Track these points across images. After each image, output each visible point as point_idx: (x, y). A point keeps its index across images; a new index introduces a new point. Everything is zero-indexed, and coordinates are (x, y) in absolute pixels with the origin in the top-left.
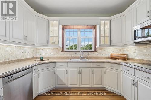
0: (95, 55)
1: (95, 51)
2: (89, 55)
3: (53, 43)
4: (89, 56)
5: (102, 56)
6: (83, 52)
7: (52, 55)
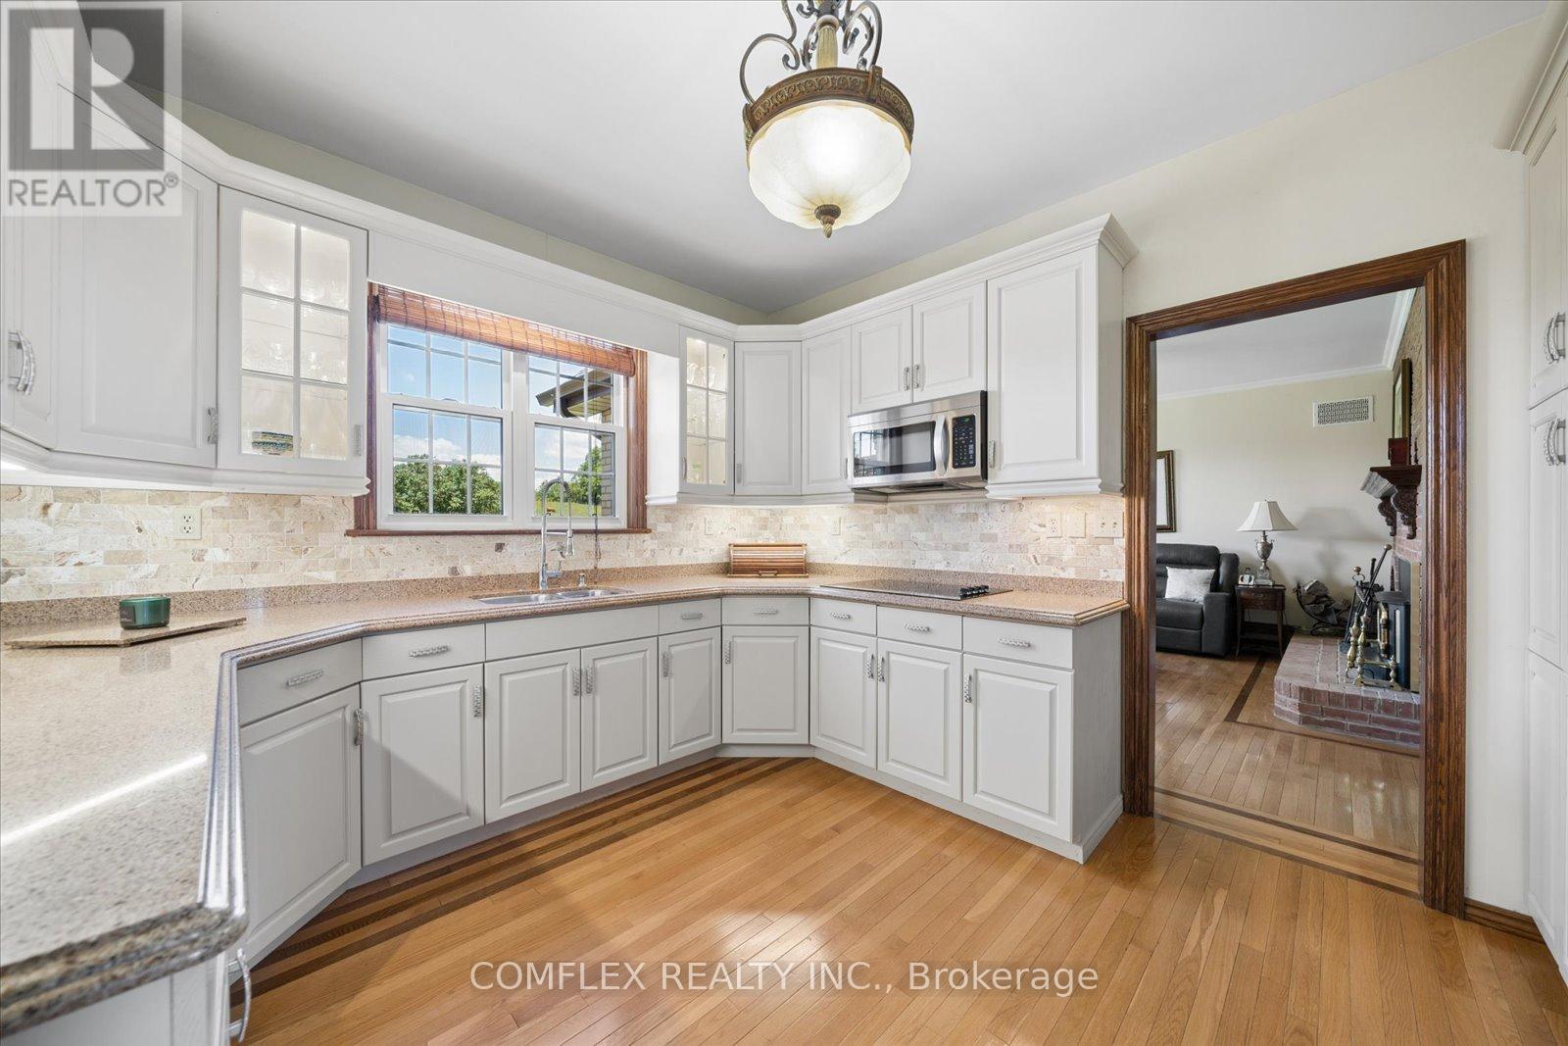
0: (640, 553)
1: (638, 524)
2: (598, 555)
3: (276, 443)
4: (603, 564)
5: (676, 562)
6: (576, 532)
7: (220, 568)
